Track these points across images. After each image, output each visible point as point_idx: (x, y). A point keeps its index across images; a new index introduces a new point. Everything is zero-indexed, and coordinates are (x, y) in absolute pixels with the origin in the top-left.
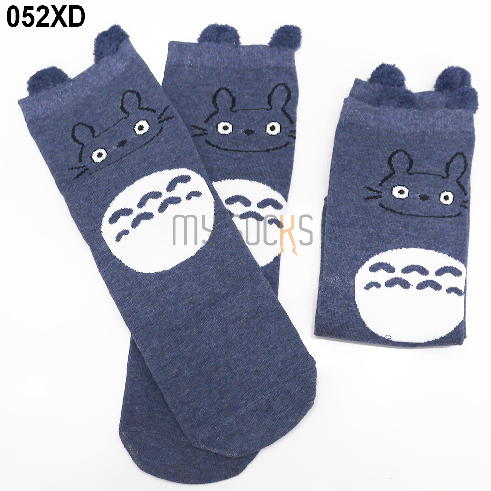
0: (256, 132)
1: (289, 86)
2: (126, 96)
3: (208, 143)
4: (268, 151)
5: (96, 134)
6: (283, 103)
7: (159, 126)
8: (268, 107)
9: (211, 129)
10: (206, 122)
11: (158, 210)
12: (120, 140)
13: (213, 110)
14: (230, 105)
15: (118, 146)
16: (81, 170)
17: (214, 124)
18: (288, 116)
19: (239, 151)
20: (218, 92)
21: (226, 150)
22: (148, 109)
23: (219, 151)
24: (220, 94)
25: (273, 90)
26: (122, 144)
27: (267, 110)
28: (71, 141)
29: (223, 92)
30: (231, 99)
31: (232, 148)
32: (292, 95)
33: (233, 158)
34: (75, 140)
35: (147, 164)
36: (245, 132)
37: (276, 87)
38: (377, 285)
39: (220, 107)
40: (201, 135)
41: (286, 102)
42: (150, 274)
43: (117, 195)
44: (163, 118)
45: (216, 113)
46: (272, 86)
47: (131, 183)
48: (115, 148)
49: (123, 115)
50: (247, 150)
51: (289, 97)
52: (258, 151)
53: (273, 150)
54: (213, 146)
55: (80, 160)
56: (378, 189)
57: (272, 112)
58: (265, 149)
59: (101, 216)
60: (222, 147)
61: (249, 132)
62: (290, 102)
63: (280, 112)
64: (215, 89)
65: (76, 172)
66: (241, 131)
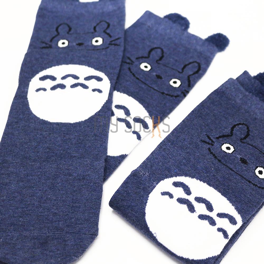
0: (163, 79)
1: (202, 66)
2: (102, 23)
3: (129, 69)
4: (163, 93)
5: (70, 33)
6: (192, 73)
7: (108, 46)
8: (181, 71)
9: (137, 63)
10: (137, 58)
11: (71, 86)
12: (80, 42)
13: (146, 55)
14: (158, 58)
15: (77, 45)
16: (48, 46)
17: (141, 62)
18: (189, 81)
19: (145, 84)
20: (156, 48)
21: (137, 79)
22: (108, 34)
23: (133, 77)
24: (156, 50)
25: (190, 63)
26: (80, 44)
27: (179, 72)
28: (55, 29)
29: (159, 51)
30: (161, 56)
31: (142, 80)
32: (200, 72)
33: (139, 85)
34: (57, 30)
35: (84, 59)
36: (157, 75)
37: (193, 62)
38: (171, 196)
39: (151, 56)
40: (129, 63)
41: (194, 74)
42: (38, 118)
43: (55, 66)
44: (113, 43)
45: (146, 58)
46: (191, 61)
47: (67, 64)
48: (74, 44)
49: (92, 30)
50: (150, 86)
51: (197, 72)
52: (157, 91)
53: (167, 95)
54: (131, 72)
55: (51, 41)
56: (214, 140)
57: (181, 75)
58: (162, 92)
59: (37, 72)
60: (136, 76)
61: (159, 77)
62: (196, 75)
63: (186, 77)
64: (155, 46)
65: (44, 45)
66: (154, 74)
